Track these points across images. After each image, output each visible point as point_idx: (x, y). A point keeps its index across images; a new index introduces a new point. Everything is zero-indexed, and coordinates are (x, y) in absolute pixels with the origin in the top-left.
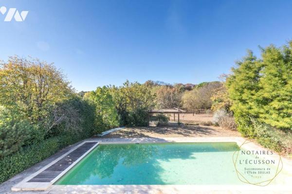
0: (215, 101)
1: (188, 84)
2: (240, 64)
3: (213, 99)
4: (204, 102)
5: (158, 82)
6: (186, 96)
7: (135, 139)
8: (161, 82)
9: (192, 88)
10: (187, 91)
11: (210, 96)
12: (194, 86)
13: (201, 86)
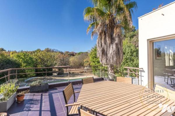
0: (86, 62)
1: (72, 52)
2: (93, 48)
3: (85, 61)
4: (81, 62)
5: (54, 50)
6: (72, 59)
7: (48, 81)
8: (56, 50)
9: (75, 54)
10: (72, 56)
11: (84, 60)
12: (76, 53)
13: (79, 54)
